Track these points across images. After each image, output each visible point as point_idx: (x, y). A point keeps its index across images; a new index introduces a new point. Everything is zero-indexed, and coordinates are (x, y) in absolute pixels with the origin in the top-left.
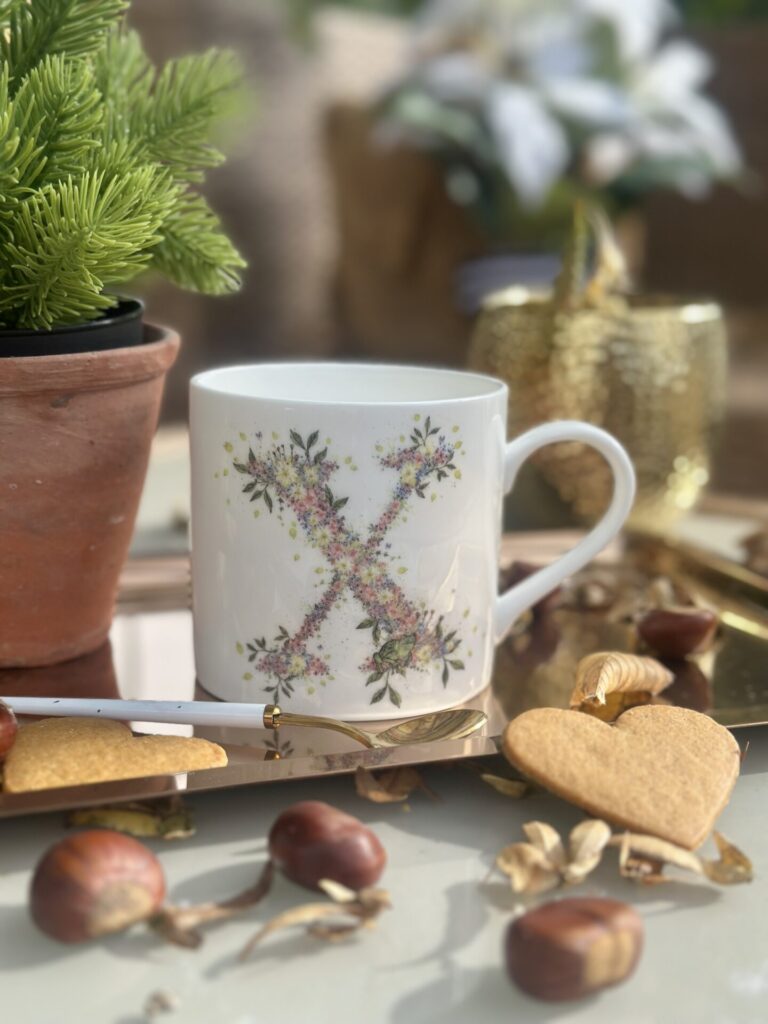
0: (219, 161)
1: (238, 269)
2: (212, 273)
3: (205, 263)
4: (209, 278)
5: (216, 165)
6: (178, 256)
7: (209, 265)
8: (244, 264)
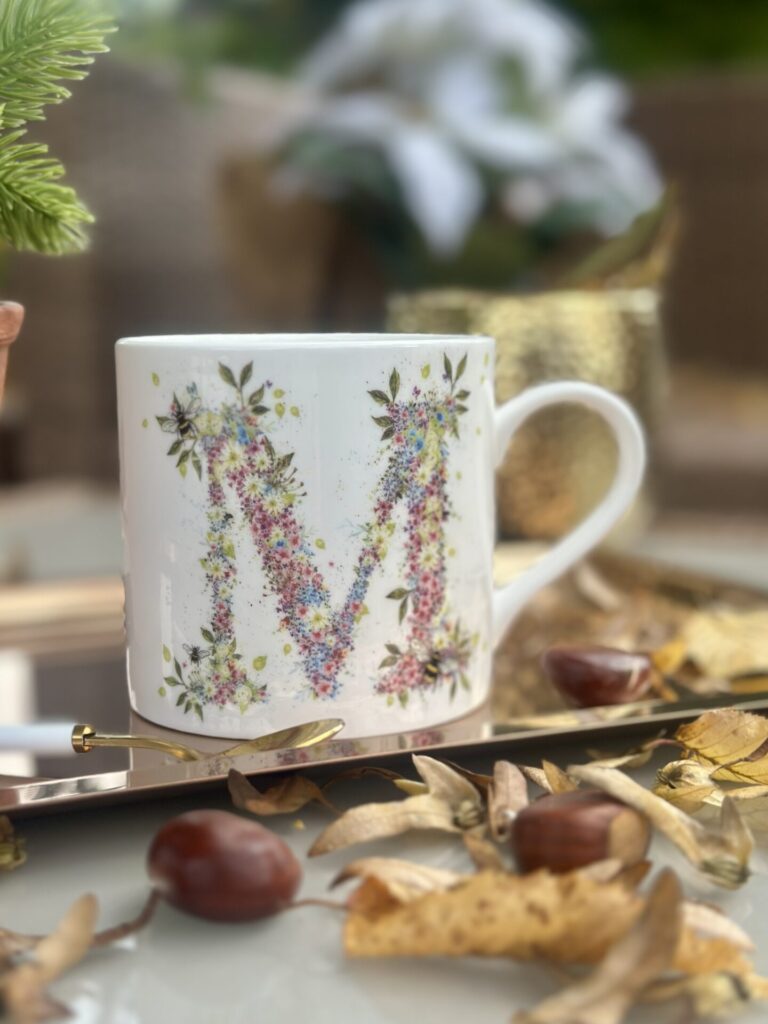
0: (62, 97)
1: (85, 226)
2: (53, 230)
3: (46, 216)
4: (48, 235)
5: (59, 101)
6: (11, 207)
7: (50, 219)
8: (91, 219)
